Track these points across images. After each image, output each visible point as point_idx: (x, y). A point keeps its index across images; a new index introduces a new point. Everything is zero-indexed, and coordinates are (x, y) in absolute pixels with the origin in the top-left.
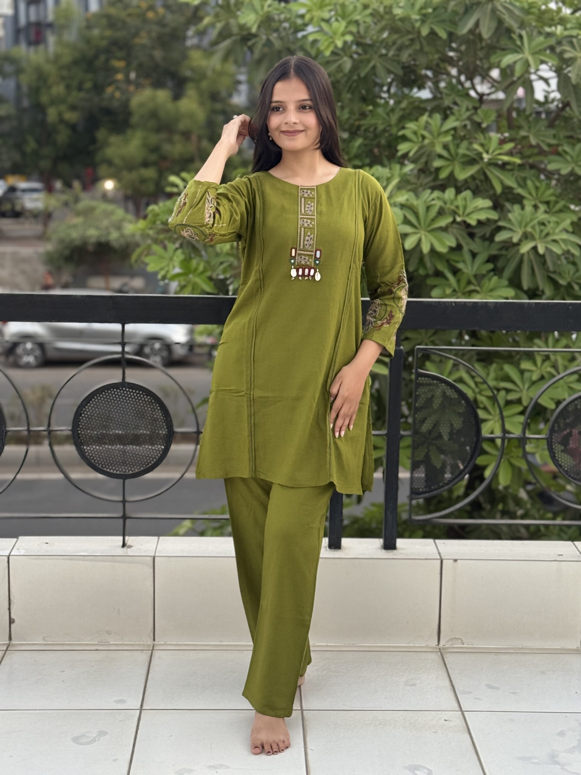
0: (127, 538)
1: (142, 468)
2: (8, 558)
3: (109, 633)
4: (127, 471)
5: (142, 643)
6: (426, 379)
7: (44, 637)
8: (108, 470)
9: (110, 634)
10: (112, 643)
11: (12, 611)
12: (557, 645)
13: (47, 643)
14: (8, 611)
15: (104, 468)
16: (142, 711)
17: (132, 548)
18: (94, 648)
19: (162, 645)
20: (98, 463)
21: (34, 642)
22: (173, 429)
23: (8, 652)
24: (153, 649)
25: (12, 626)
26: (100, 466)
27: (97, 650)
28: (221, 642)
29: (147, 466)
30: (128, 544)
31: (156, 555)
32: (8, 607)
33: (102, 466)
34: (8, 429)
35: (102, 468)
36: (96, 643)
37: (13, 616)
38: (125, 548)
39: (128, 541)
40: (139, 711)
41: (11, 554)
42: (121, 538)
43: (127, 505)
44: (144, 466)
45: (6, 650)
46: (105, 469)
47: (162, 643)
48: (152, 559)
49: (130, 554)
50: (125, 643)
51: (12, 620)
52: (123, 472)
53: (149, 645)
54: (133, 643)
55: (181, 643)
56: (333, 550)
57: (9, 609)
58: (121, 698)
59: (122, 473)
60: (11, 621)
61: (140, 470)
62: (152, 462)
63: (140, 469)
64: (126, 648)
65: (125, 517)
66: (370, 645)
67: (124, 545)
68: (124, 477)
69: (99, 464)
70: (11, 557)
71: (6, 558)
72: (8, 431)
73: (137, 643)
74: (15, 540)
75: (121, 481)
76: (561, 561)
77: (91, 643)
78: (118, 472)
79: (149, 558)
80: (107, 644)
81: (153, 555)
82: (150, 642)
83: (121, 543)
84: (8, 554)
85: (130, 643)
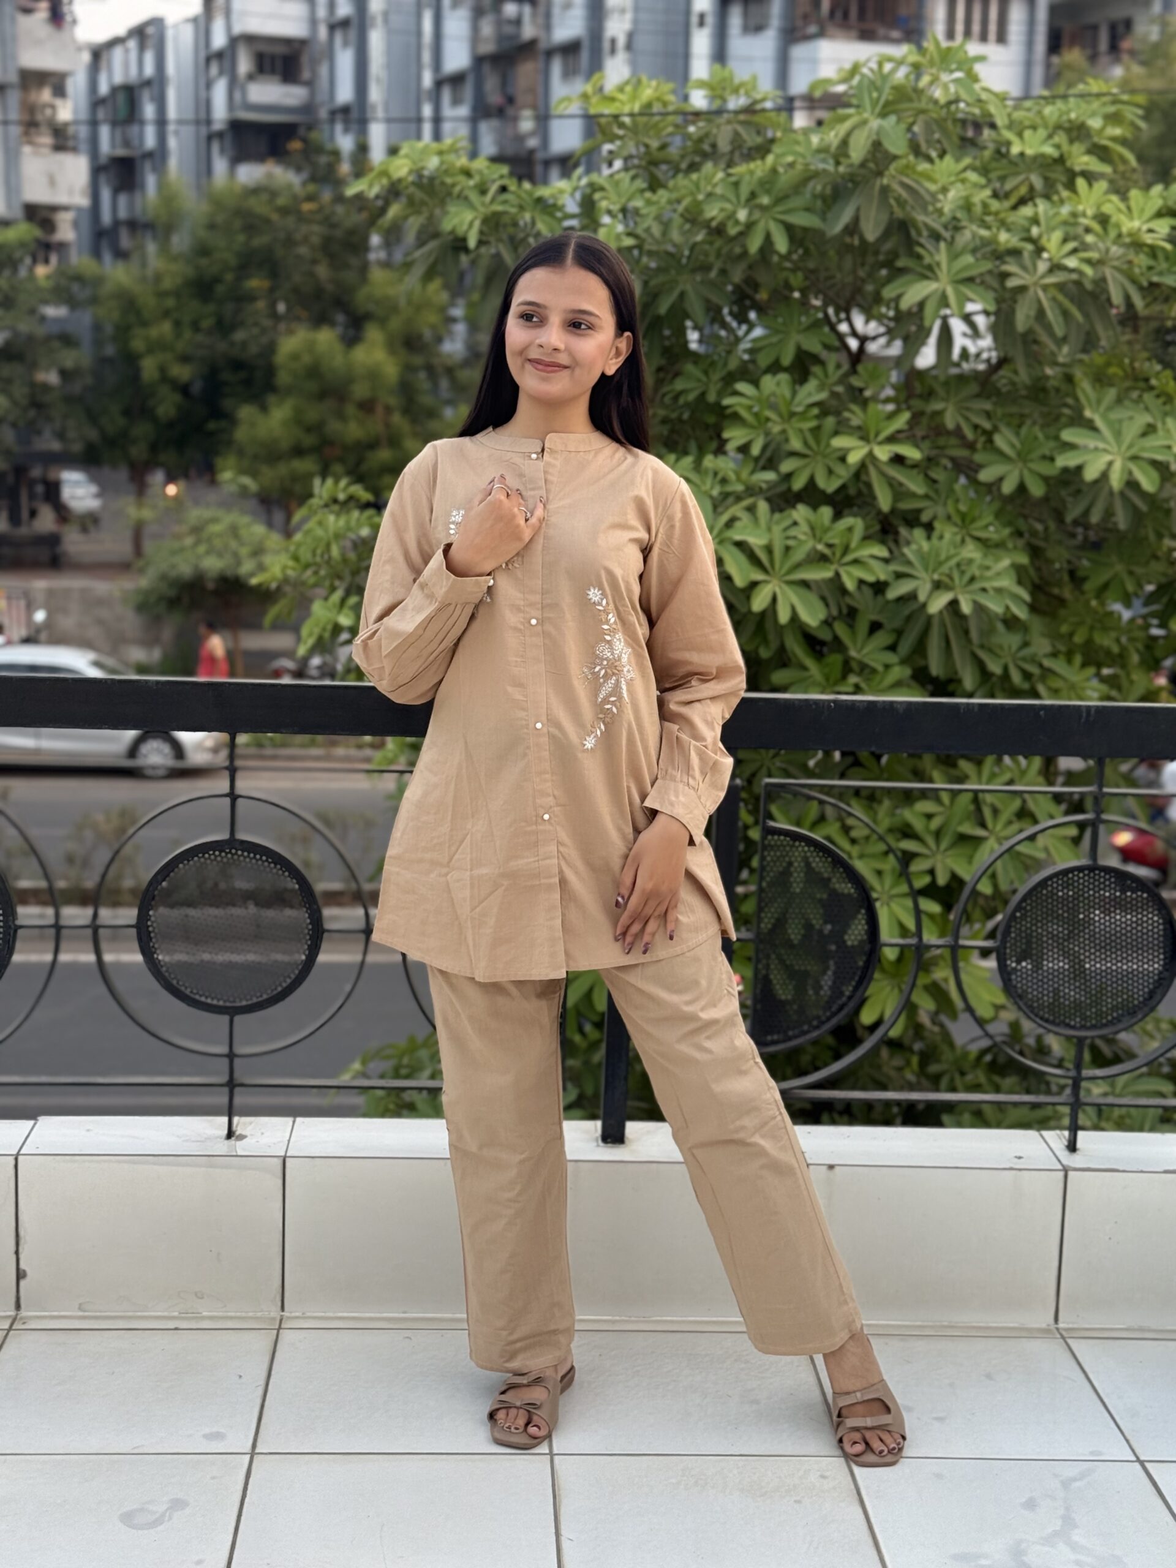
0: (236, 1119)
1: (265, 997)
2: (16, 1160)
3: (199, 1296)
4: (237, 1000)
5: (259, 1314)
6: (782, 838)
7: (80, 1304)
8: (203, 999)
9: (202, 1298)
10: (205, 1314)
11: (22, 1257)
12: (1012, 1320)
13: (86, 1314)
14: (14, 1257)
15: (195, 994)
16: (255, 1456)
17: (245, 1140)
18: (171, 1324)
19: (297, 1317)
20: (184, 985)
21: (62, 1313)
22: (322, 925)
23: (12, 1332)
24: (280, 1328)
25: (22, 1283)
26: (188, 992)
27: (176, 1329)
28: (405, 1312)
29: (275, 992)
30: (237, 1133)
31: (288, 1155)
32: (13, 1248)
33: (191, 992)
34: (19, 922)
35: (192, 996)
36: (176, 1314)
37: (22, 1266)
38: (232, 1141)
39: (237, 1126)
40: (248, 1457)
41: (22, 1152)
42: (225, 1119)
43: (237, 1061)
44: (269, 992)
45: (10, 1329)
46: (197, 997)
47: (297, 1314)
48: (279, 1162)
49: (239, 1154)
50: (230, 1314)
51: (21, 1271)
52: (231, 1002)
53: (274, 1319)
54: (243, 1314)
55: (331, 1315)
56: (610, 1145)
57: (17, 1253)
58: (214, 1430)
59: (228, 1004)
60: (20, 1275)
61: (260, 999)
62: (284, 985)
63: (261, 996)
64: (230, 1325)
65: (232, 1085)
66: (675, 1319)
67: (230, 1134)
68: (232, 1012)
69: (186, 988)
70: (20, 1158)
71: (12, 1160)
72: (21, 927)
73: (251, 1314)
74: (32, 1122)
75: (226, 1018)
76: (1020, 1170)
77: (166, 1314)
78: (221, 1003)
79: (275, 1160)
80: (197, 1317)
81: (283, 1154)
82: (275, 1312)
83: (226, 1132)
84: (15, 1152)
85: (238, 1314)
